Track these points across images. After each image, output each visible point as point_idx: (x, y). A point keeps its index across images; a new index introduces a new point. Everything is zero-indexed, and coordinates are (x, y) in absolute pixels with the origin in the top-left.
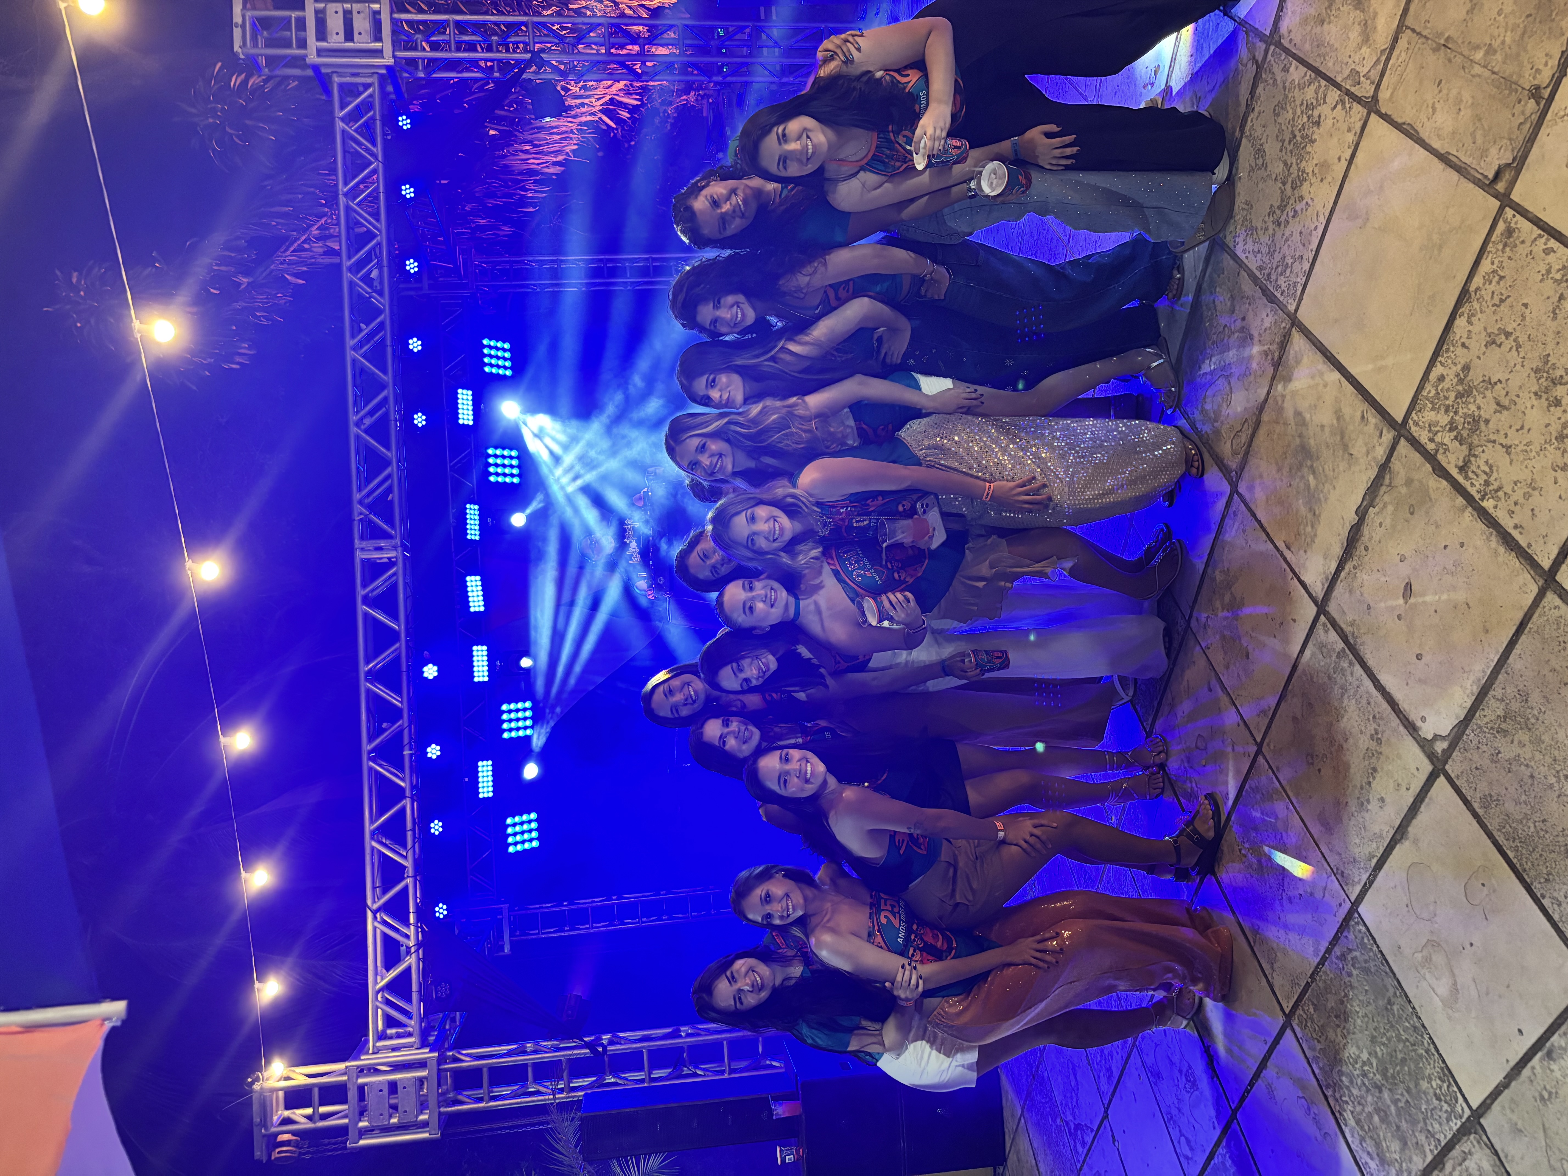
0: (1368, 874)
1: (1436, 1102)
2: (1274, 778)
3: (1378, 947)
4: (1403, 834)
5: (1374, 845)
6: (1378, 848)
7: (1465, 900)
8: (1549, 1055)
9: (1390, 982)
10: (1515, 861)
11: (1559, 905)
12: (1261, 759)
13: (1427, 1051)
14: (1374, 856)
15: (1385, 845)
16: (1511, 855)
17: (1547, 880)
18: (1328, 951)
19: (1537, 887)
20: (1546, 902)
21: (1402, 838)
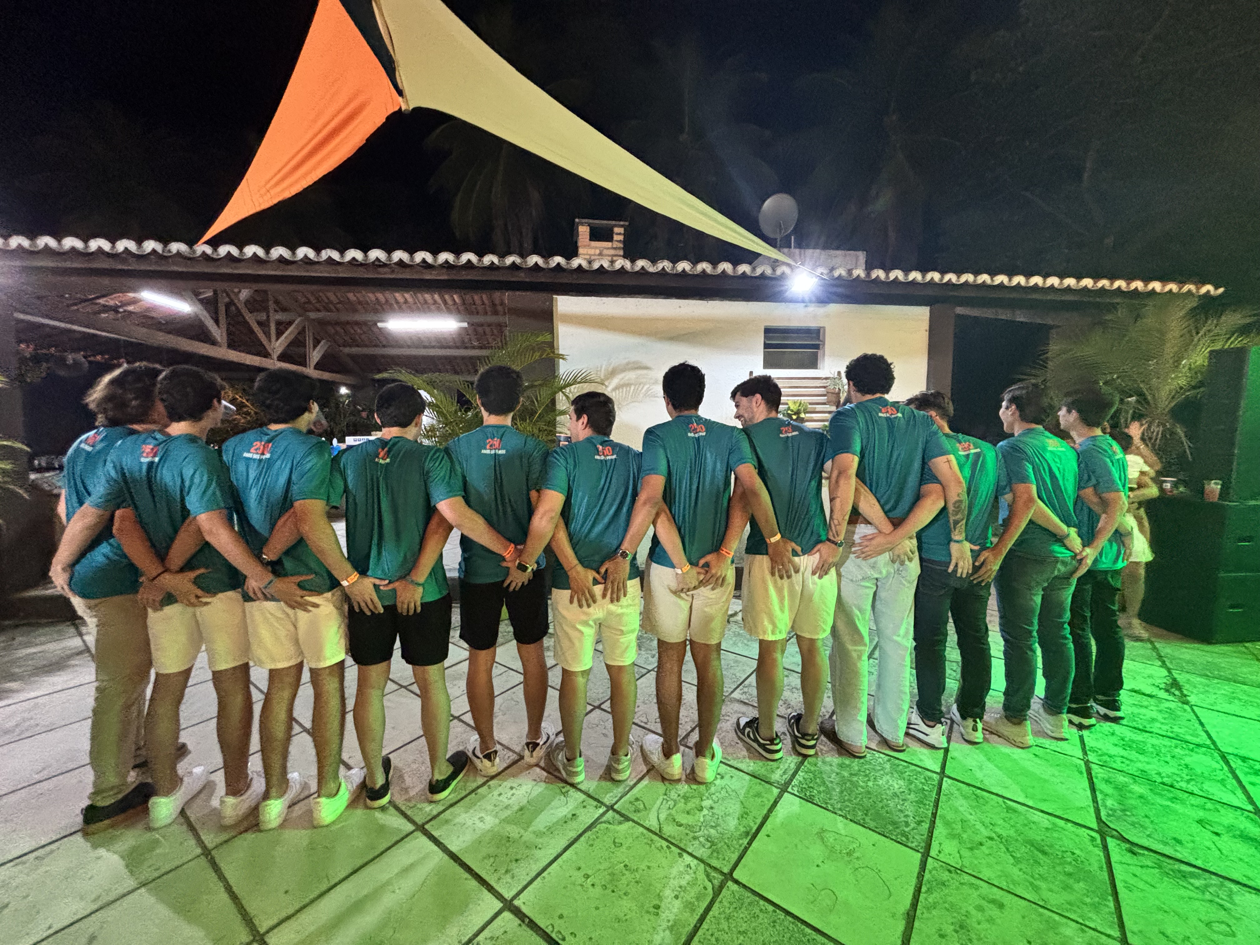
0: (925, 879)
1: (811, 785)
2: (1081, 921)
3: (892, 839)
4: (908, 918)
5: (930, 900)
6: (926, 899)
7: (835, 890)
8: (747, 833)
9: (872, 824)
10: (803, 927)
11: (761, 910)
12: (1116, 933)
13: (826, 803)
14: (926, 892)
15: (919, 904)
16: (808, 930)
17: (774, 922)
18: (933, 823)
19: (782, 915)
20: (771, 908)
21: (908, 914)
